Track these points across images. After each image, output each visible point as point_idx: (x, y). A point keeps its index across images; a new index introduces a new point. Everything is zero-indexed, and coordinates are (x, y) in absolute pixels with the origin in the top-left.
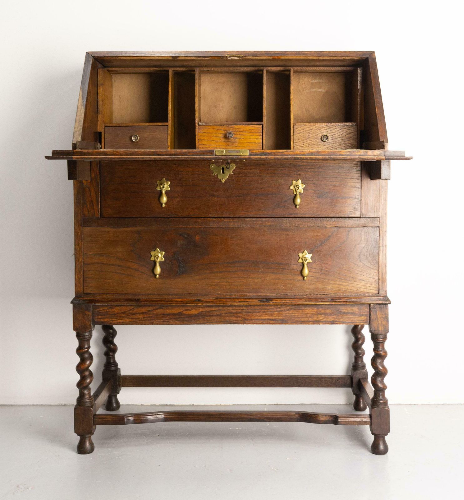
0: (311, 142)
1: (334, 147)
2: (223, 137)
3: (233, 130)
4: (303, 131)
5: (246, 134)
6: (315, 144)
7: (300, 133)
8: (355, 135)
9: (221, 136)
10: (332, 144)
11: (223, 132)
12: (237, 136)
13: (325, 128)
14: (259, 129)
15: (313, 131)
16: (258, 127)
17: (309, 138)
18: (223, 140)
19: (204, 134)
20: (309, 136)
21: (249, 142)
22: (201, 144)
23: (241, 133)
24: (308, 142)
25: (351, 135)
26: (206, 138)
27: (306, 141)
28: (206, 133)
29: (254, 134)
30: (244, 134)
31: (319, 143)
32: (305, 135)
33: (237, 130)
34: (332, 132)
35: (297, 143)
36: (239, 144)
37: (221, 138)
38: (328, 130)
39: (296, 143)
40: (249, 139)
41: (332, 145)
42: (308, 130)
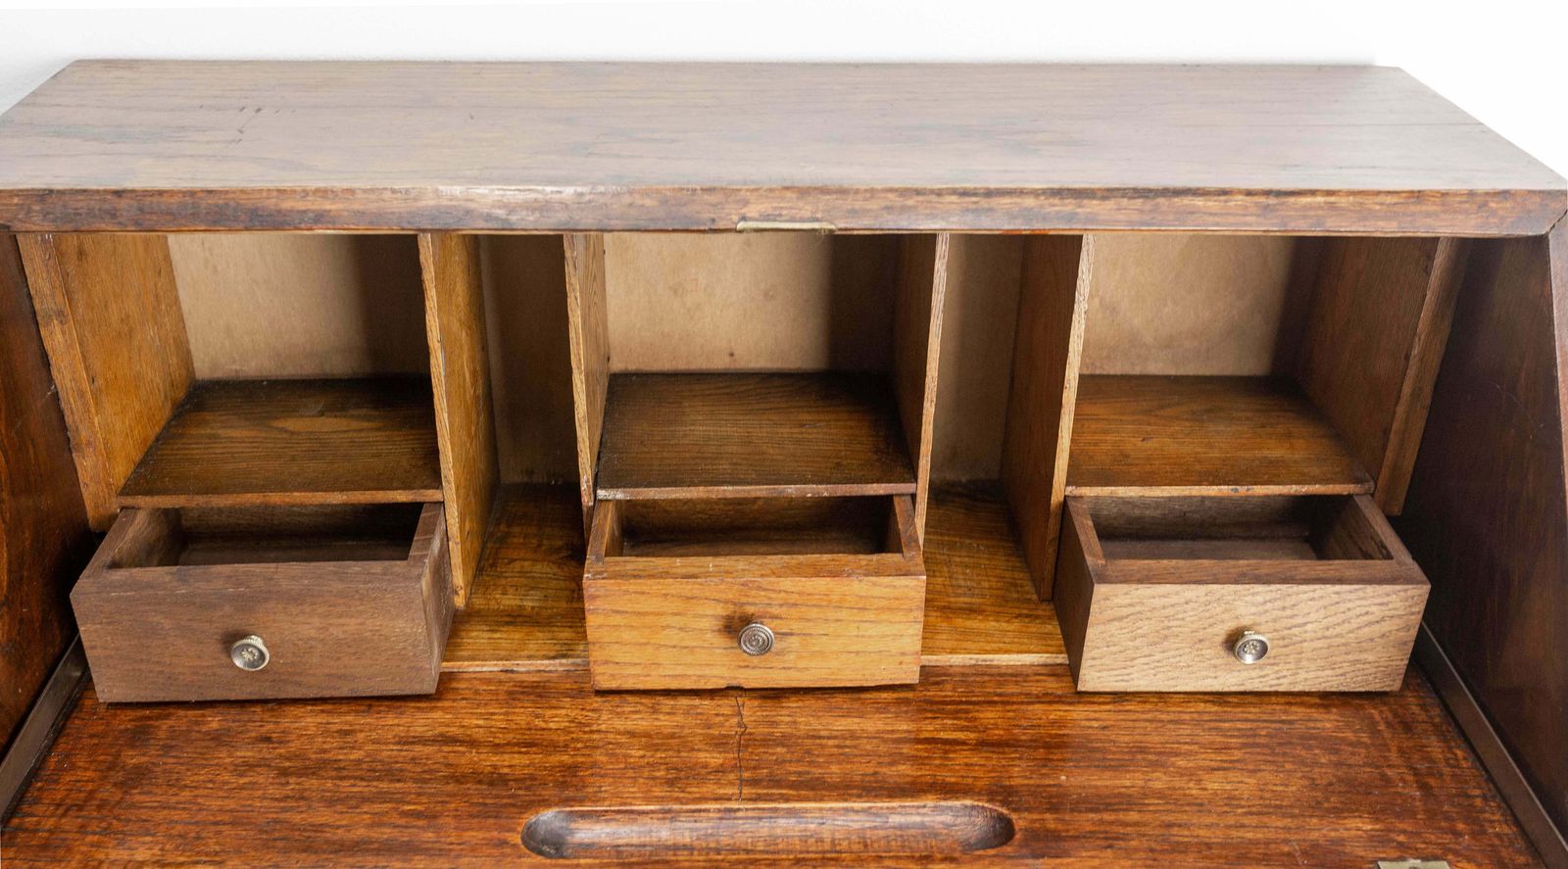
0: (1174, 657)
1: (1285, 677)
2: (719, 631)
3: (770, 598)
4: (1138, 608)
5: (843, 614)
6: (1189, 666)
7: (1121, 619)
8: (1407, 628)
9: (706, 624)
10: (1277, 664)
11: (721, 610)
12: (795, 626)
13: (1259, 599)
14: (912, 594)
15: (1193, 609)
16: (906, 586)
17: (1166, 637)
18: (721, 641)
19: (617, 620)
20: (1165, 632)
21: (854, 648)
22: (606, 662)
23: (814, 613)
24: (1158, 656)
25: (1385, 627)
26: (627, 635)
27: (1146, 651)
28: (627, 612)
29: (883, 617)
30: (832, 614)
31: (1213, 662)
32: (1146, 627)
33: (794, 598)
34: (1289, 612)
35: (1097, 662)
36: (800, 657)
37: (709, 635)
38: (1269, 606)
39: (1094, 659)
40: (858, 636)
41: (1276, 668)
42: (1164, 607)
